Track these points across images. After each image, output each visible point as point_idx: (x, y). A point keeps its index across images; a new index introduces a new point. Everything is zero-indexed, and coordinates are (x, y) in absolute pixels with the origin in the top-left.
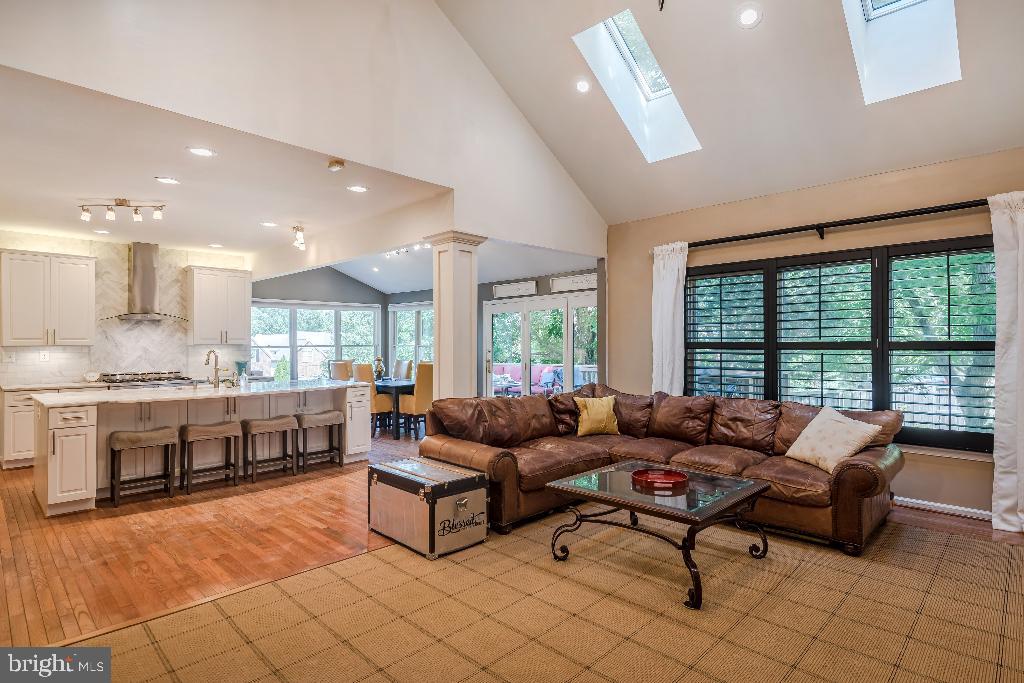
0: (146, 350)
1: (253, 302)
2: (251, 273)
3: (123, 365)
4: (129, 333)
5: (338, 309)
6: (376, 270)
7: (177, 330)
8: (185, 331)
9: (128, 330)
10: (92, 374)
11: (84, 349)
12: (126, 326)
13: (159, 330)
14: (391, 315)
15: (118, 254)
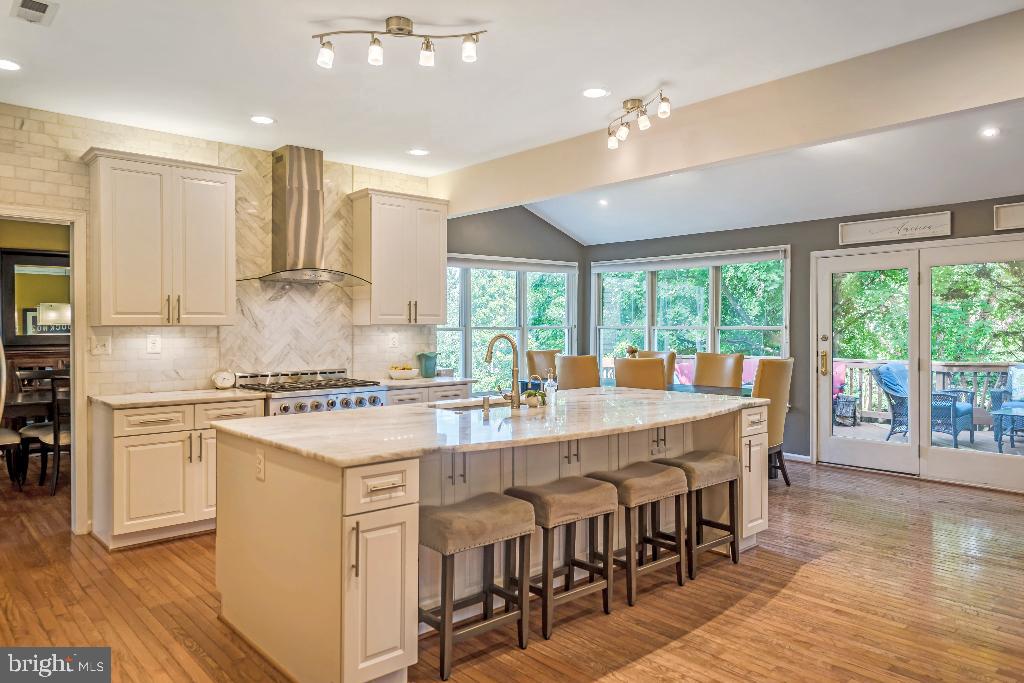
0: (297, 334)
1: (449, 259)
2: (447, 203)
3: (266, 359)
4: (275, 304)
5: (521, 268)
6: (603, 203)
7: (339, 300)
8: (350, 302)
9: (271, 299)
10: (225, 374)
11: (211, 332)
12: (270, 293)
13: (315, 301)
14: (594, 280)
15: (257, 167)
